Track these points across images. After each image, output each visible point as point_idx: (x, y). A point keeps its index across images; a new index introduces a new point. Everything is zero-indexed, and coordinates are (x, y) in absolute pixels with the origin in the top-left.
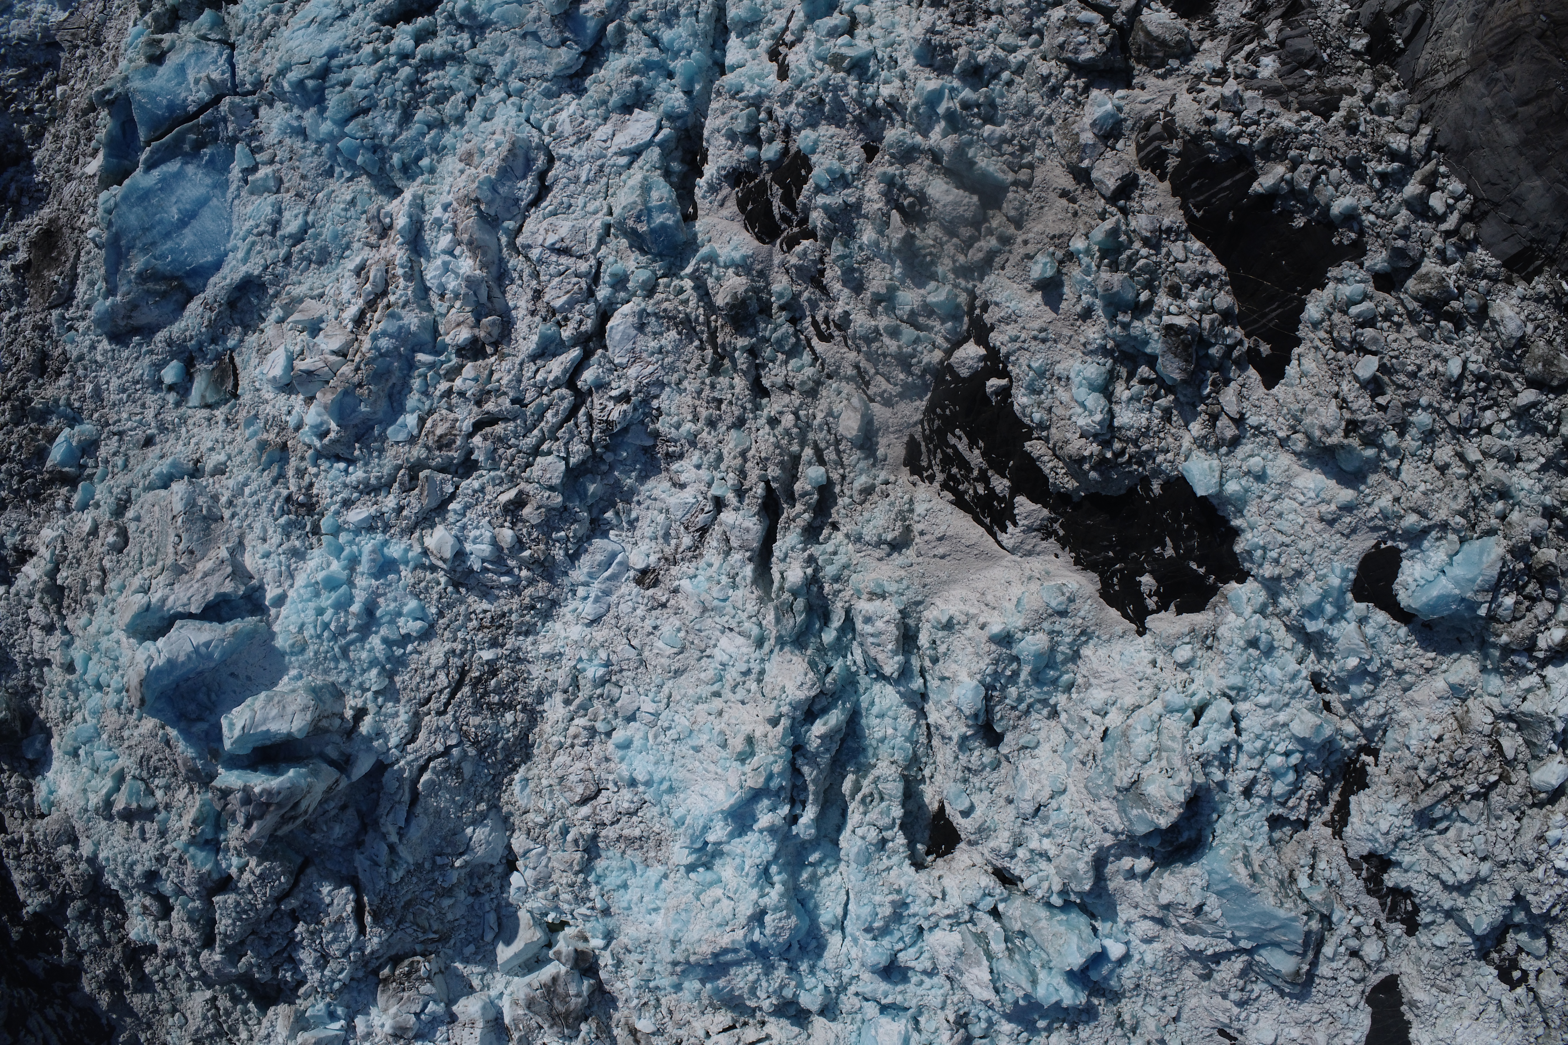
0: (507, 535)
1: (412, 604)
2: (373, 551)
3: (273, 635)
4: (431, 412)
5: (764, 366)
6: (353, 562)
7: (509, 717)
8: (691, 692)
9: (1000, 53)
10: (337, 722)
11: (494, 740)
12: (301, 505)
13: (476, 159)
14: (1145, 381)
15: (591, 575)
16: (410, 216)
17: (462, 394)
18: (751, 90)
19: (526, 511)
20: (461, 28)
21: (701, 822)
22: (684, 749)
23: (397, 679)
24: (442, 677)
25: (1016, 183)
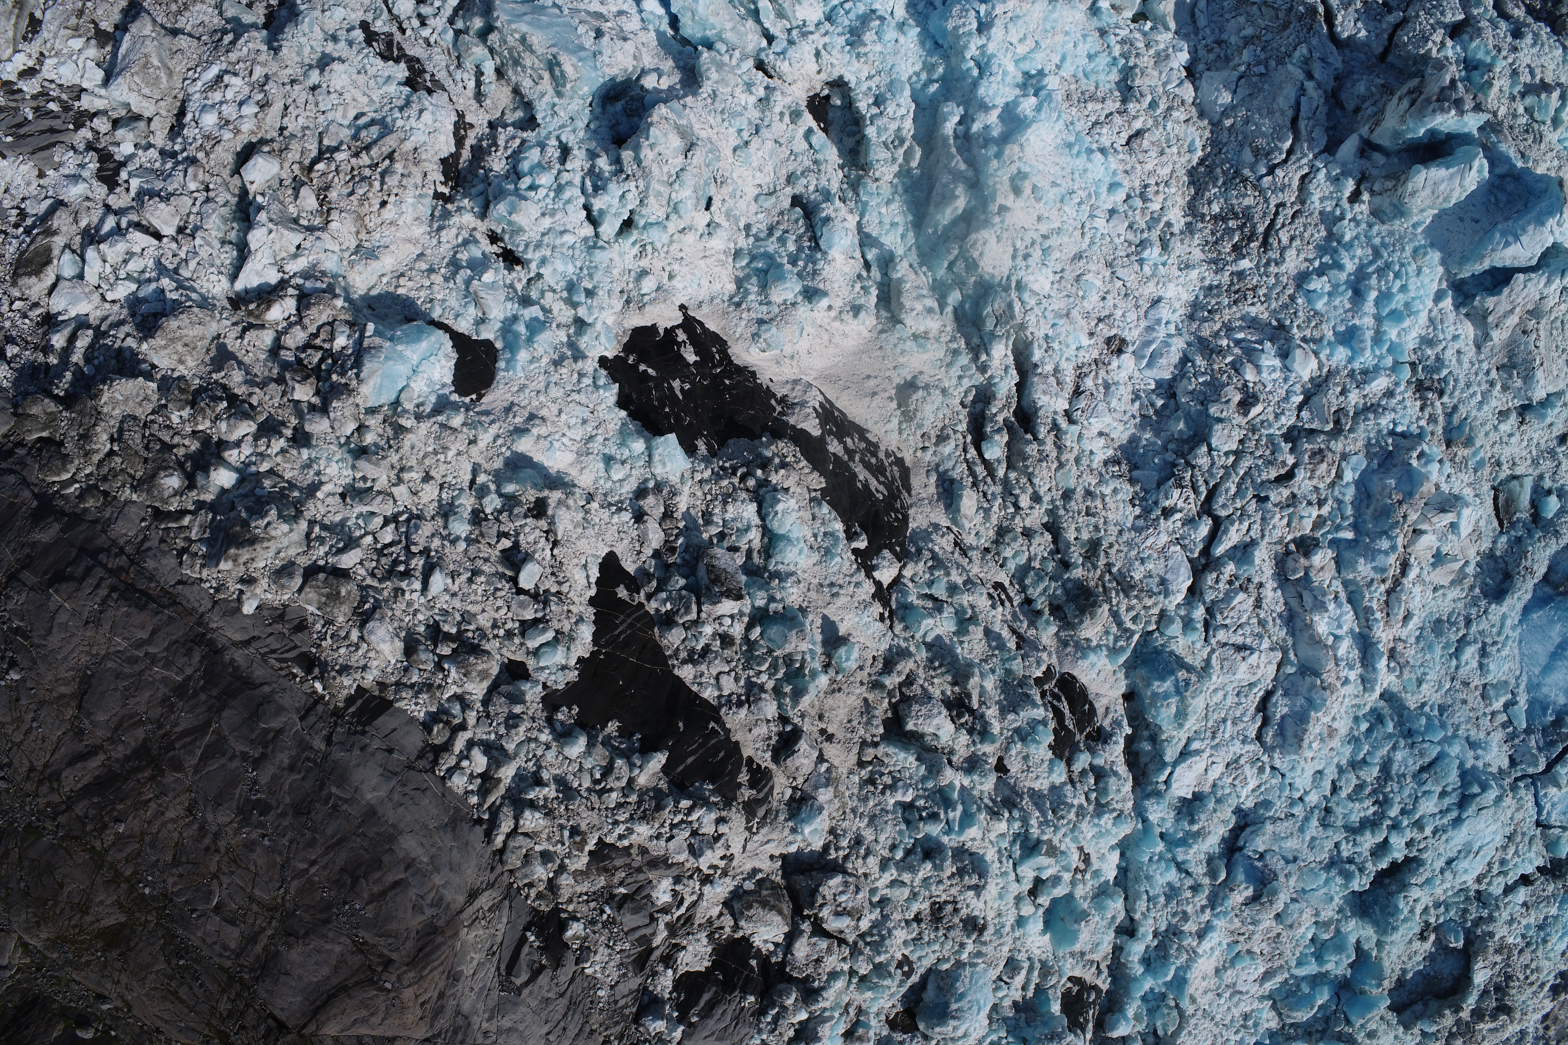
0: (1250, 375)
1: (1320, 305)
2: (1363, 349)
3: (1443, 262)
4: (1332, 485)
5: (1051, 553)
6: (1378, 338)
7: (1216, 208)
8: (1066, 239)
9: (906, 877)
10: (1376, 187)
11: (1227, 185)
12: (1429, 389)
13: (1326, 732)
14: (734, 549)
15: (1167, 344)
16: (1374, 669)
17: (1310, 503)
18: (1107, 820)
19: (1237, 398)
20: (1350, 861)
21: (1043, 115)
22: (1066, 185)
23: (1324, 233)
24: (1285, 240)
25: (875, 745)
